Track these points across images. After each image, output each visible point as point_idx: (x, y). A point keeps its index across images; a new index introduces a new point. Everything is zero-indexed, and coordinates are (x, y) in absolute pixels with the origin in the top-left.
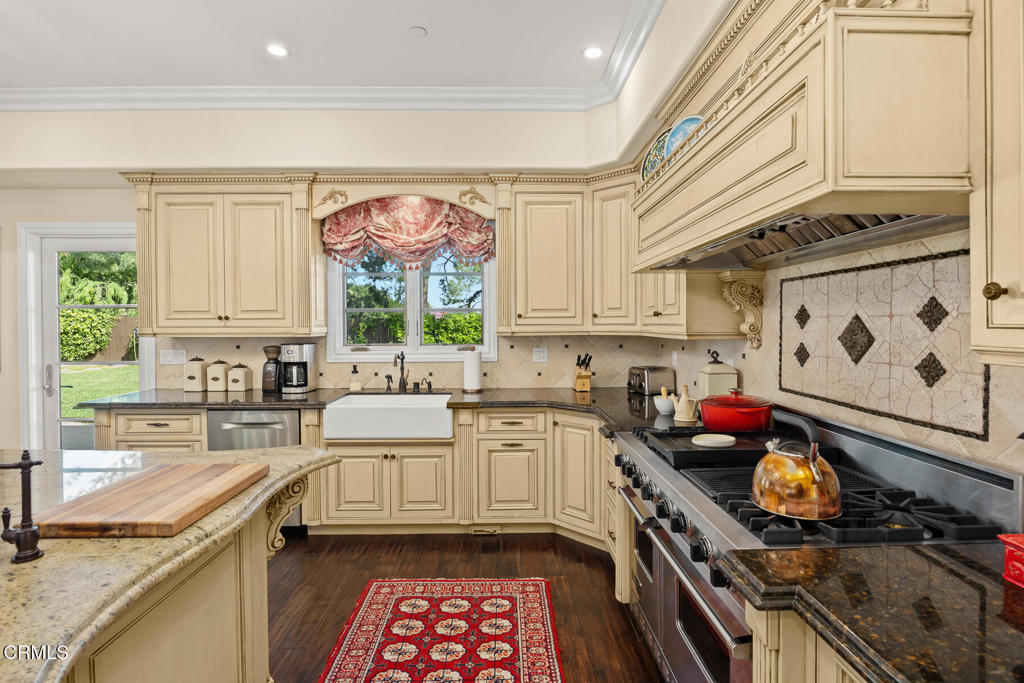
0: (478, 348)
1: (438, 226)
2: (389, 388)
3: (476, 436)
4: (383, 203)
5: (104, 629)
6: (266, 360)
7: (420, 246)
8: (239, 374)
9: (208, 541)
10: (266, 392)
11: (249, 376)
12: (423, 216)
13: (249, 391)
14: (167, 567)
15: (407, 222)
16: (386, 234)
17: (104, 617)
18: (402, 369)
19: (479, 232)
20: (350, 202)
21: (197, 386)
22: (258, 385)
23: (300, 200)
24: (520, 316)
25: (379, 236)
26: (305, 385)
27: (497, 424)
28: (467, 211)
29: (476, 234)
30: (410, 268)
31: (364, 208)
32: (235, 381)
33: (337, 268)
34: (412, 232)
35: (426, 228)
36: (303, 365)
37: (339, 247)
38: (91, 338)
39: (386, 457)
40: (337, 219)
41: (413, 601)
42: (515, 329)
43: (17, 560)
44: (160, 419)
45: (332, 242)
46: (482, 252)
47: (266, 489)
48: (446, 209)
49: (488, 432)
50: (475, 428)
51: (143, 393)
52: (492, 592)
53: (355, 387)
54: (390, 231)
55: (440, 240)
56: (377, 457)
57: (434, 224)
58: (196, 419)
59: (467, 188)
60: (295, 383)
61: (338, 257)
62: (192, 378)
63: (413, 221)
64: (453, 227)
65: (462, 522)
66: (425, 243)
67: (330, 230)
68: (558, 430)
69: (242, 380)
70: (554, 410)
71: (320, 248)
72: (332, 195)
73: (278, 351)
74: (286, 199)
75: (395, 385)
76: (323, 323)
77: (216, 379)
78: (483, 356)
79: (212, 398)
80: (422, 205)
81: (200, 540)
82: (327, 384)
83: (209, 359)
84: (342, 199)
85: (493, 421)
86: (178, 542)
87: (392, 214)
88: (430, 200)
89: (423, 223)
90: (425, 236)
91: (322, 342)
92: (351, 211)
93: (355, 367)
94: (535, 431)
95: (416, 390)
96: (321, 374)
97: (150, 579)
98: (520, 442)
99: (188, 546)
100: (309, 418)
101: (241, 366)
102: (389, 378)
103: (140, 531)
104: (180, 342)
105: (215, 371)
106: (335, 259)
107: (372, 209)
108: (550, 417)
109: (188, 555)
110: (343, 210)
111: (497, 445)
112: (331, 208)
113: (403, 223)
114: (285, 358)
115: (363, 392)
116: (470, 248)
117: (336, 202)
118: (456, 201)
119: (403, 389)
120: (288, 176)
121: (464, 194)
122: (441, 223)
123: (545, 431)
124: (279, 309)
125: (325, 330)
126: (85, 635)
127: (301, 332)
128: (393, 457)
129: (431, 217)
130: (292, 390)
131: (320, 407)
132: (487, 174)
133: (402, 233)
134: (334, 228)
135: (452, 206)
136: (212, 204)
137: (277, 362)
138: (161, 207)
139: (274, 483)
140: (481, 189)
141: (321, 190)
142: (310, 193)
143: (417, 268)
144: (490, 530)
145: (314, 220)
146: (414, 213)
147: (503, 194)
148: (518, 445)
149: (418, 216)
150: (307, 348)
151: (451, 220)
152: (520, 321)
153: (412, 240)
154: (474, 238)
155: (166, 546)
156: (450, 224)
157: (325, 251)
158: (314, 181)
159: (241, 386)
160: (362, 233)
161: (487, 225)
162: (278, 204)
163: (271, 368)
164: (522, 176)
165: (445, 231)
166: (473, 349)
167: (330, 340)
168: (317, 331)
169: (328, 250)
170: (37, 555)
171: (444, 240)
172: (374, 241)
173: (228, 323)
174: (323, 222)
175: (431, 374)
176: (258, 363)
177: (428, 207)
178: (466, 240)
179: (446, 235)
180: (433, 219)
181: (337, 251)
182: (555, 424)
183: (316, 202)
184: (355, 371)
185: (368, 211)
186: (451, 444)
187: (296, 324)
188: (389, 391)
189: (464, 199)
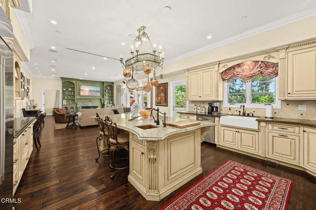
0: (272, 104)
1: (257, 68)
2: (240, 114)
3: (267, 131)
4: (239, 65)
5: (170, 136)
6: (209, 106)
7: (251, 75)
8: (203, 109)
9: (186, 131)
10: (209, 113)
11: (205, 109)
12: (252, 66)
13: (205, 113)
14: (180, 132)
15: (246, 69)
16: (240, 73)
17: (171, 134)
18: (244, 109)
19: (273, 68)
20: (229, 67)
21: (195, 111)
22: (207, 111)
23: (216, 69)
24: (289, 94)
25: (237, 74)
26: (217, 112)
27: (276, 128)
28: (268, 62)
29: (272, 69)
30: (247, 82)
31: (233, 67)
32: (203, 110)
33: (226, 84)
34: (248, 72)
35: (253, 70)
36: (217, 107)
37: (226, 78)
38: (182, 103)
39: (236, 131)
40: (226, 72)
41: (239, 168)
42: (286, 98)
43: (164, 127)
44: (188, 116)
45: (224, 77)
46: (274, 74)
47: (199, 126)
48: (260, 63)
49: (272, 130)
50: (267, 128)
51: (187, 111)
52: (267, 176)
53: (230, 113)
54: (241, 72)
55: (257, 73)
56: (234, 131)
57: (256, 68)
58: (194, 117)
59: (267, 55)
60: (215, 111)
61: (226, 81)
62: (195, 109)
63: (248, 68)
64: (262, 68)
65: (261, 155)
66: (252, 74)
67: (224, 75)
68: (306, 134)
69: (204, 110)
70: (303, 126)
71: (221, 79)
72: (224, 66)
73: (211, 104)
74: (213, 69)
75: (241, 114)
76: (222, 97)
77: (199, 109)
78: (273, 107)
79: (198, 113)
80: (251, 64)
81: (185, 130)
82: (222, 112)
83: (198, 105)
84: (227, 67)
85: (274, 127)
86: (182, 129)
87: (242, 68)
88: (254, 62)
89: (252, 68)
90: (252, 72)
91: (222, 102)
92: (229, 69)
93: (230, 108)
94: (294, 133)
95: (248, 115)
96: (222, 110)
97: (177, 132)
98: (286, 135)
99: (183, 130)
100: (217, 119)
101: (204, 107)
102: (240, 112)
103: (178, 127)
104: (193, 102)
105: (199, 108)
106: (226, 82)
107: (236, 68)
108: (302, 129)
109: (183, 131)
110: (227, 69)
111: (277, 135)
112: (224, 69)
113: (245, 70)
114: (213, 105)
115: (232, 115)
116: (269, 73)
117: (225, 68)
118: (263, 60)
119: (244, 115)
120: (213, 64)
121: (266, 57)
122: (258, 67)
123: (299, 133)
124: (211, 94)
125: (223, 99)
126: (168, 135)
127: (216, 99)
128: (239, 132)
129: (254, 66)
130: (214, 113)
131: (219, 117)
132: (274, 49)
133: (245, 72)
134: (225, 74)
135: (262, 62)
136: (198, 73)
137: (211, 106)
138: (190, 75)
139: (201, 126)
140: (272, 54)
141: (221, 66)
142: (219, 67)
143: (250, 81)
144: (274, 161)
145: (220, 73)
146: (249, 66)
147: (282, 54)
148: (285, 136)
149: (250, 67)
150: (218, 103)
151: (262, 66)
152: (289, 95)
153: (248, 74)
154: (270, 70)
155: (180, 129)
156: (261, 67)
157: (223, 80)
158: (220, 64)
159: (204, 111)
160: (232, 74)
161: (275, 65)
162: (211, 71)
163: (210, 108)
164: (290, 46)
165: (259, 70)
166: (270, 105)
167: (224, 102)
168: (220, 99)
169: (224, 80)
170: (166, 127)
171: (259, 72)
172: (236, 76)
173: (201, 98)
174: (222, 73)
175: (254, 112)
176: (207, 106)
177: (253, 64)
178: (267, 71)
179: (259, 71)
180: (255, 67)
181: (226, 80)
182: (304, 131)
183: (220, 68)
184: (230, 109)
185: (234, 68)
186: (258, 132)
187: (215, 98)
188: (240, 115)
189: (265, 59)
